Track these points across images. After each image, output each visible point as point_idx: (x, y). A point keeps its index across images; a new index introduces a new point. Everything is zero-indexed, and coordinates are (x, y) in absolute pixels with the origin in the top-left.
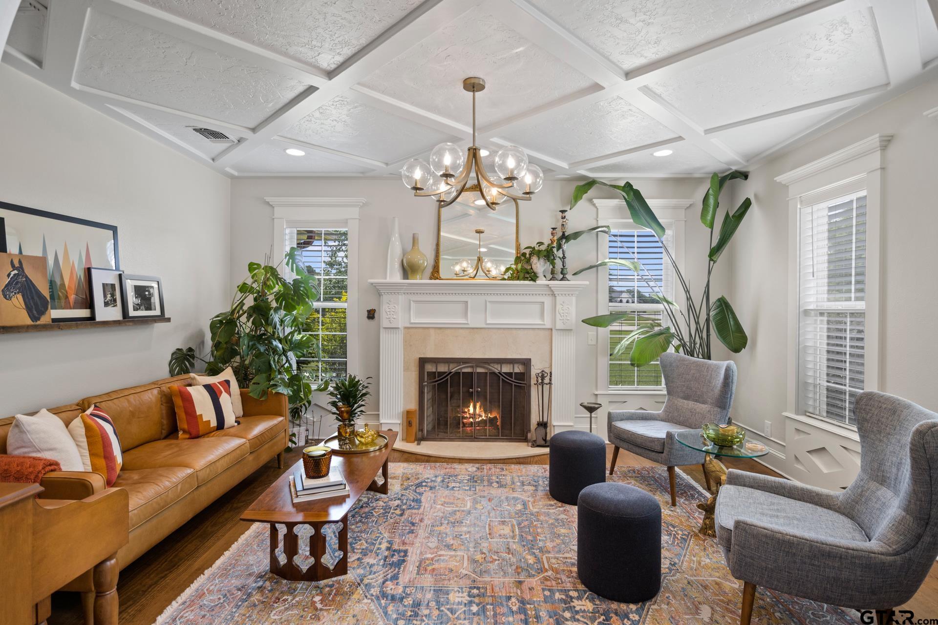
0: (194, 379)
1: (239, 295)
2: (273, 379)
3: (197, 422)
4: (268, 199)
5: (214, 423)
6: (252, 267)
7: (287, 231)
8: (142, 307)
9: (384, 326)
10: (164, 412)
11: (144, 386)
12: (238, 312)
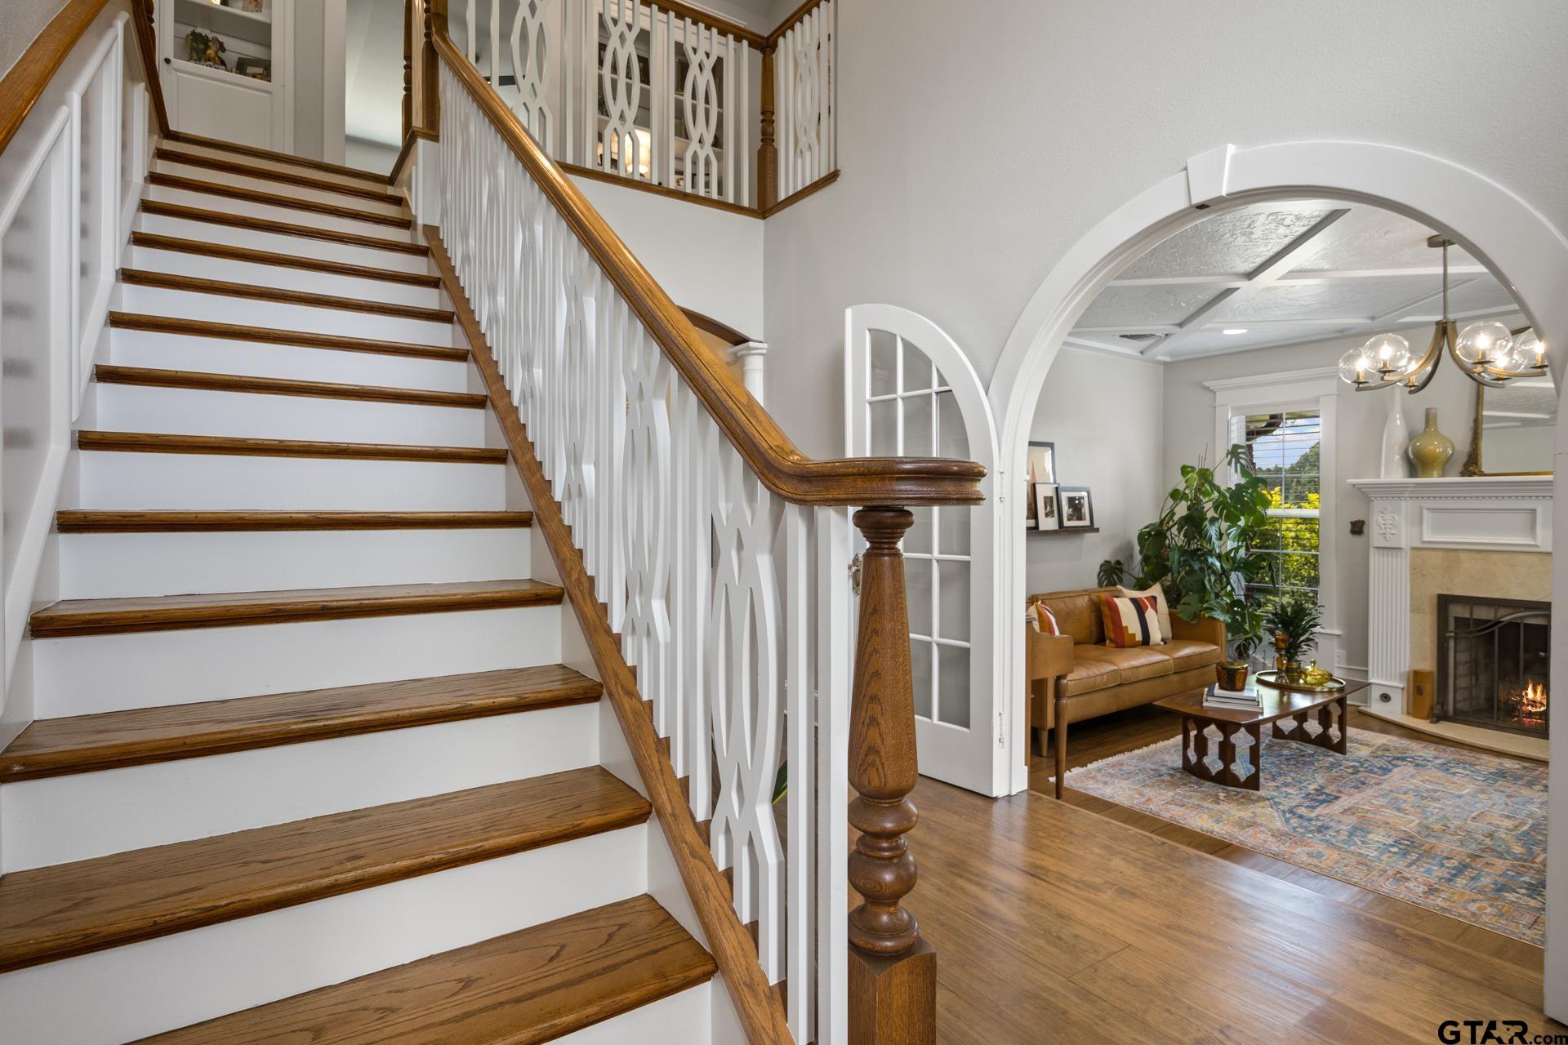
0: (1121, 591)
1: (1170, 502)
2: (1207, 601)
3: (1123, 633)
4: (1207, 384)
5: (1139, 637)
6: (1185, 470)
7: (1234, 420)
8: (1075, 518)
9: (1376, 545)
10: (1093, 619)
11: (1077, 592)
12: (1168, 523)
